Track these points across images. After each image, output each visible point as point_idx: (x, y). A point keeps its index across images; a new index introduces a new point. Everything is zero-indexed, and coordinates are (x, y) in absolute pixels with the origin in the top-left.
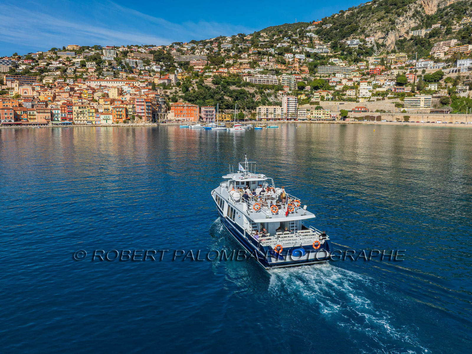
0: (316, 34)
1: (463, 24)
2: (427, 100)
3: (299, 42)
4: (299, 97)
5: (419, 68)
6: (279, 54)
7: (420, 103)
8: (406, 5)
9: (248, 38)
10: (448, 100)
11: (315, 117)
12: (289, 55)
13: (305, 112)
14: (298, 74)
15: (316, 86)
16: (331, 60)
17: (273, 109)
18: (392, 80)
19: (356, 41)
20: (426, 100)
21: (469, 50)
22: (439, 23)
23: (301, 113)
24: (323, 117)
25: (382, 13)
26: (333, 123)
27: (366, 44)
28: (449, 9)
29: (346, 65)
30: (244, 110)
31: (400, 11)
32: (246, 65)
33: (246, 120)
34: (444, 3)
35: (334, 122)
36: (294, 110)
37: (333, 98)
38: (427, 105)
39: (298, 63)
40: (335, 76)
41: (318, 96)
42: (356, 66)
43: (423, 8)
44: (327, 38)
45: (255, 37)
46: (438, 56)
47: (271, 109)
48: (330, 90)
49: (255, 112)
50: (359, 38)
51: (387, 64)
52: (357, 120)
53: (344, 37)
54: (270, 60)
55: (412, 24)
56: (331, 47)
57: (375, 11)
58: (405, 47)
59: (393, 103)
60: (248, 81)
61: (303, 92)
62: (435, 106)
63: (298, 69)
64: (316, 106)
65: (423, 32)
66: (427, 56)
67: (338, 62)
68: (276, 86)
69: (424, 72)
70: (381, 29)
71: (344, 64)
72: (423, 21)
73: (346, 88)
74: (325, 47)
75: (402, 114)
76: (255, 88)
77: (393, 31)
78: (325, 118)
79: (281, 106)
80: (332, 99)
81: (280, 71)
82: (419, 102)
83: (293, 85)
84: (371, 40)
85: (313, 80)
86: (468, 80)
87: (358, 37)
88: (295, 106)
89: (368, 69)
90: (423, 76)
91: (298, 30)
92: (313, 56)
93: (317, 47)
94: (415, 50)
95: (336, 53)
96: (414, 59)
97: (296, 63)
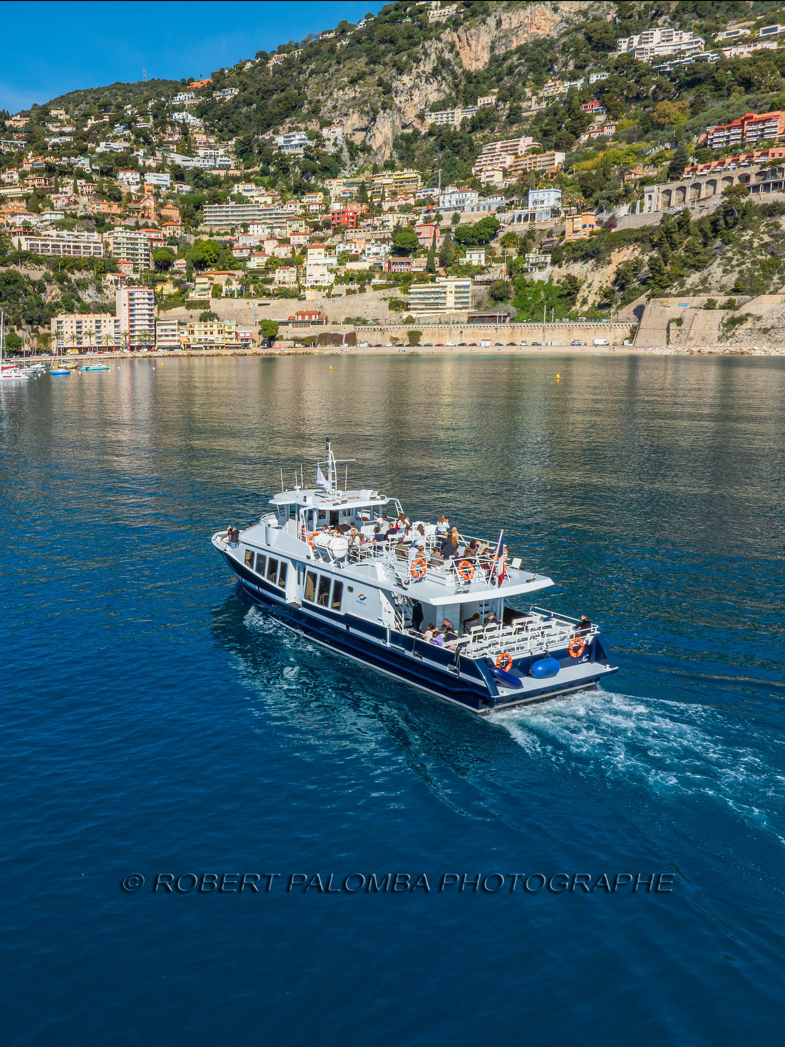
0: (198, 117)
1: (547, 98)
2: (462, 289)
3: (154, 139)
4: (159, 288)
5: (447, 210)
6: (102, 173)
7: (445, 298)
8: (416, 44)
9: (17, 124)
10: (506, 289)
11: (200, 340)
12: (129, 174)
13: (175, 327)
14: (154, 226)
15: (200, 258)
16: (238, 188)
17: (94, 322)
18: (384, 241)
19: (298, 137)
20: (459, 290)
21: (556, 165)
22: (494, 94)
23: (166, 330)
24: (220, 341)
25: (361, 64)
26: (242, 355)
27: (324, 146)
28: (515, 58)
29: (273, 202)
30: (19, 327)
31: (404, 59)
32: (18, 204)
33: (28, 354)
34: (504, 41)
35: (246, 351)
36: (148, 323)
37: (241, 291)
38: (462, 303)
39: (152, 197)
40: (246, 231)
41: (206, 286)
42: (298, 206)
43: (458, 54)
44: (227, 127)
45: (35, 122)
46: (488, 179)
47: (88, 321)
48: (235, 269)
49: (46, 331)
50: (306, 129)
51: (371, 198)
52: (300, 345)
53: (269, 126)
54: (79, 188)
55: (433, 93)
56: (235, 153)
57: (343, 57)
58: (417, 153)
59: (385, 299)
60: (25, 247)
61: (168, 276)
62: (478, 305)
63: (152, 213)
64: (202, 311)
65: (457, 117)
66: (465, 179)
67: (254, 194)
68: (99, 262)
69: (456, 219)
70: (358, 104)
71: (269, 200)
72: (456, 86)
73: (274, 263)
74: (221, 152)
75: (405, 326)
76: (43, 267)
77: (388, 110)
78: (225, 342)
79: (113, 314)
80: (241, 294)
81: (107, 221)
82: (443, 295)
83: (143, 257)
84: (335, 135)
85: (192, 242)
86: (551, 239)
87: (302, 126)
88: (148, 312)
89: (327, 211)
90: (453, 230)
91: (150, 104)
92: (190, 178)
93: (201, 152)
94: (439, 161)
95: (249, 168)
96: (436, 186)
97: (148, 198)
